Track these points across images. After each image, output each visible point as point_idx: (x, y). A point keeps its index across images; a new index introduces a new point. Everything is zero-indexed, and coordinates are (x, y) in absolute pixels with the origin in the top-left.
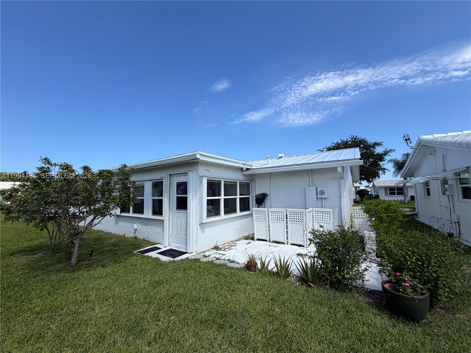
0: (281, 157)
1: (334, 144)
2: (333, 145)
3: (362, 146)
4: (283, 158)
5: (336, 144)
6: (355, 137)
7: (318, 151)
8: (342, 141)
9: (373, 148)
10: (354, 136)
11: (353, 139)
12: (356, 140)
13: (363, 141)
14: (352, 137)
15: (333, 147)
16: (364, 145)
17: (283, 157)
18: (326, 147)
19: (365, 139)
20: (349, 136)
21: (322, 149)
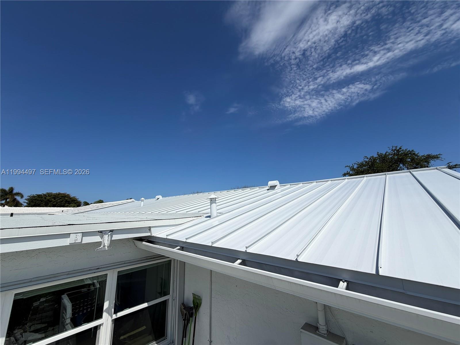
0: (273, 187)
1: (368, 158)
2: (367, 160)
3: (409, 160)
4: (276, 188)
5: (370, 158)
6: (398, 149)
7: (346, 167)
8: (378, 155)
9: (426, 162)
10: (396, 147)
11: (395, 151)
12: (400, 153)
13: (410, 153)
14: (394, 149)
15: (366, 162)
16: (413, 159)
17: (276, 186)
18: (357, 163)
19: (413, 151)
20: (388, 147)
21: (352, 165)
